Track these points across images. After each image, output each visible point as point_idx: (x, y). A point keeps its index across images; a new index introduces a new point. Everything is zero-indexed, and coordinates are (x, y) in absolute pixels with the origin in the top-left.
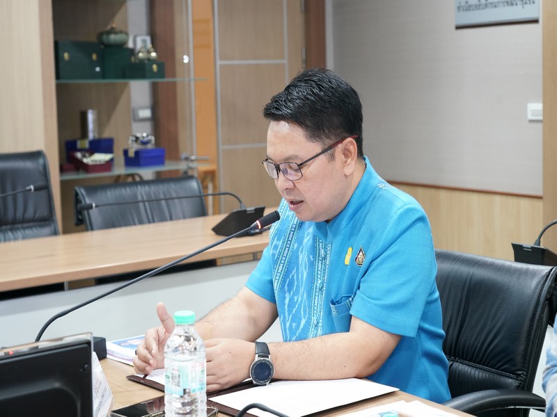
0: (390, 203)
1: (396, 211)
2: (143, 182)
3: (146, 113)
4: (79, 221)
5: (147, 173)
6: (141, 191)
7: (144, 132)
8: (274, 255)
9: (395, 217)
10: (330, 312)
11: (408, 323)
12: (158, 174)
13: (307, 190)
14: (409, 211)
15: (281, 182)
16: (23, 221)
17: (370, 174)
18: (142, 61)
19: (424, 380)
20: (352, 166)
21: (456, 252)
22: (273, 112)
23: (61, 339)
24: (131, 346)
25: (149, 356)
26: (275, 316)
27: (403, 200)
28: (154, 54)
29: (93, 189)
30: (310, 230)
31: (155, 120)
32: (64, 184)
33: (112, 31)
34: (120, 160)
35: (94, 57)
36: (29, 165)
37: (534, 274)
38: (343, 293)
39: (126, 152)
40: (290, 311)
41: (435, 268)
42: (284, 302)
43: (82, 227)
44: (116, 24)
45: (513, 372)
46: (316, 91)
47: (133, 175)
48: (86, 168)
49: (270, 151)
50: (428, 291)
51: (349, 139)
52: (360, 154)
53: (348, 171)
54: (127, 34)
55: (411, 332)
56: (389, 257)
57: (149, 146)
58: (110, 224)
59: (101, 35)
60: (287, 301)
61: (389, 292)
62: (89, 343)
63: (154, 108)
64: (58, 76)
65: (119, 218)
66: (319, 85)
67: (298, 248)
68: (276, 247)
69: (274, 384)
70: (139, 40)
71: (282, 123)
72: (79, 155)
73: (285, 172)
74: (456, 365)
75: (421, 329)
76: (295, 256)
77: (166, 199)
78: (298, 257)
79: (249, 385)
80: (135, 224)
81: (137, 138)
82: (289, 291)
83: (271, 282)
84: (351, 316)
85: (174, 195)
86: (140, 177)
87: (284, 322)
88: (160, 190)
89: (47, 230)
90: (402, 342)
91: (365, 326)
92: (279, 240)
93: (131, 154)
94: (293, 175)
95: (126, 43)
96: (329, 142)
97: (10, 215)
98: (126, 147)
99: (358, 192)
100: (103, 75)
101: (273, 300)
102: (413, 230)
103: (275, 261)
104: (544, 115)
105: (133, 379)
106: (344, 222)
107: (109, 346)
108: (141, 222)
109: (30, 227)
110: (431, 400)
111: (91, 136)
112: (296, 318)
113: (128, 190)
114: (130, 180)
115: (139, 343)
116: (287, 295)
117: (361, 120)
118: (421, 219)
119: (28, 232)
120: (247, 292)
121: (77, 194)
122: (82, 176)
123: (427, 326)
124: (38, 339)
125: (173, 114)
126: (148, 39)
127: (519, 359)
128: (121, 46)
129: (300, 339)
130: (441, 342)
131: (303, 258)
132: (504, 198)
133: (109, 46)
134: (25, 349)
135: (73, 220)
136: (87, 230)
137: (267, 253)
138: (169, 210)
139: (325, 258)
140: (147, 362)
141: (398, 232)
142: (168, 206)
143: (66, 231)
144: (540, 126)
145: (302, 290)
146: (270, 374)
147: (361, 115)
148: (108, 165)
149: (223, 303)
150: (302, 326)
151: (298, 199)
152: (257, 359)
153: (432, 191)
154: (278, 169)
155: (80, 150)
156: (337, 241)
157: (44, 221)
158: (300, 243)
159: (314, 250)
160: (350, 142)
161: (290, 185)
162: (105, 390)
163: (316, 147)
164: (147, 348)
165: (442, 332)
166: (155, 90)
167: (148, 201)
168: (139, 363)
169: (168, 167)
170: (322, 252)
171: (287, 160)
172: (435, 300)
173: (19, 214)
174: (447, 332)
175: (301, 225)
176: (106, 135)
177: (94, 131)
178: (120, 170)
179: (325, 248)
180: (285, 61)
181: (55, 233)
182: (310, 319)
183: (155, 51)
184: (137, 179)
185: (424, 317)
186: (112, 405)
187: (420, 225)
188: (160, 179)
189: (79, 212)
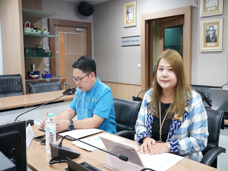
0: (103, 87)
1: (104, 89)
2: (47, 82)
3: (48, 65)
4: (30, 91)
5: (48, 80)
6: (45, 84)
7: (47, 70)
8: (76, 100)
9: (104, 90)
10: (88, 113)
11: (106, 115)
12: (51, 80)
13: (83, 84)
14: (107, 89)
15: (77, 83)
16: (15, 91)
17: (98, 80)
18: (46, 53)
19: (110, 128)
20: (94, 79)
21: (119, 98)
22: (74, 66)
23: (20, 120)
24: (40, 122)
25: (44, 124)
26: (76, 114)
27: (106, 86)
28: (49, 51)
29: (33, 83)
30: (84, 94)
31: (50, 67)
32: (26, 82)
33: (39, 45)
34: (41, 76)
35: (34, 51)
36: (17, 77)
37: (136, 103)
38: (92, 109)
39: (42, 74)
40: (79, 113)
41: (113, 102)
42: (78, 111)
43: (31, 93)
44: (40, 43)
45: (131, 126)
46: (85, 61)
47: (44, 80)
48: (32, 78)
49: (74, 75)
50: (111, 108)
51: (93, 72)
52: (96, 75)
53: (93, 80)
54: (43, 46)
55: (107, 117)
56: (102, 100)
57: (48, 73)
58: (37, 92)
59: (36, 46)
60: (79, 110)
61: (102, 108)
62: (25, 122)
63: (50, 64)
64: (25, 56)
65: (40, 90)
66: (85, 60)
67: (82, 98)
68: (76, 98)
69: (74, 130)
70: (46, 47)
71: (77, 69)
72: (30, 75)
73: (78, 80)
74: (118, 125)
75: (109, 117)
76: (81, 100)
77: (52, 86)
78: (82, 100)
79: (68, 130)
80: (44, 92)
81: (45, 71)
82: (79, 108)
83: (75, 106)
84: (93, 114)
85: (54, 85)
86: (46, 81)
87: (78, 115)
88: (50, 84)
89: (21, 93)
90: (105, 120)
91: (96, 116)
92: (77, 96)
93: (44, 75)
94: (79, 81)
95: (43, 48)
96: (88, 73)
97: (12, 90)
98: (42, 73)
99: (95, 85)
100: (37, 56)
101: (75, 110)
102: (108, 94)
103: (76, 101)
104: (141, 67)
105: (40, 130)
106: (92, 92)
107: (35, 122)
108: (45, 92)
109: (17, 93)
110: (112, 133)
111: (34, 71)
112: (81, 115)
113: (42, 84)
114: (44, 81)
115: (42, 121)
116: (79, 109)
117: (96, 68)
118: (110, 91)
119: (16, 94)
120: (69, 108)
121: (29, 85)
122: (31, 80)
123: (111, 116)
124: (16, 120)
125: (55, 66)
126: (49, 47)
127: (132, 123)
128: (41, 49)
129: (82, 119)
130: (115, 120)
131: (83, 100)
132: (132, 86)
133: (38, 49)
134: (12, 123)
135: (28, 91)
136: (32, 93)
137: (74, 99)
138: (52, 89)
139: (88, 100)
140: (43, 125)
141: (104, 94)
142: (52, 88)
143: (27, 94)
144: (140, 69)
145: (82, 108)
146: (73, 128)
147: (96, 67)
148: (38, 78)
149: (63, 111)
150: (82, 116)
151: (81, 87)
152: (70, 124)
153: (116, 84)
154: (76, 80)
155: (31, 74)
156: (90, 96)
157: (21, 91)
158: (82, 97)
159: (85, 98)
160: (93, 73)
161: (79, 83)
162: (32, 133)
163: (85, 74)
164: (44, 122)
165: (115, 117)
166: (50, 60)
167: (47, 86)
168: (42, 126)
169: (53, 78)
170: (87, 99)
171: (78, 78)
172: (113, 110)
173: (14, 90)
174: (116, 118)
175: (82, 92)
176: (38, 70)
177: (34, 70)
178: (41, 79)
179: (88, 98)
180: (82, 53)
181: (23, 94)
182: (84, 114)
183: (50, 50)
184: (45, 81)
185: (110, 114)
186: (34, 136)
187: (109, 92)
188: (51, 81)
189: (30, 89)
